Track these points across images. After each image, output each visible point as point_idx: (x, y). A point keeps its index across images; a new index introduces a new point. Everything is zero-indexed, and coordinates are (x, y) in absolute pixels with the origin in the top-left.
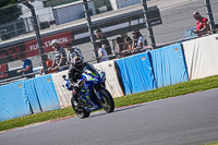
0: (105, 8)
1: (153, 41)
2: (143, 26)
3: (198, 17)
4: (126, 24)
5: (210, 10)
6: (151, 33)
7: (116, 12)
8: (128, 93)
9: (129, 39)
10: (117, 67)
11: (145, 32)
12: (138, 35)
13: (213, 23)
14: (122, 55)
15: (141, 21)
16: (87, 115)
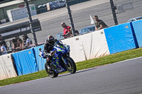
0: (5, 20)
1: (36, 41)
2: (29, 32)
3: (64, 26)
4: (19, 31)
5: (72, 21)
6: (35, 36)
7: (12, 23)
8: (20, 74)
9: (20, 40)
10: (13, 58)
11: (30, 36)
12: (26, 38)
13: (74, 30)
14: (16, 50)
15: (28, 28)
16: (56, 75)
